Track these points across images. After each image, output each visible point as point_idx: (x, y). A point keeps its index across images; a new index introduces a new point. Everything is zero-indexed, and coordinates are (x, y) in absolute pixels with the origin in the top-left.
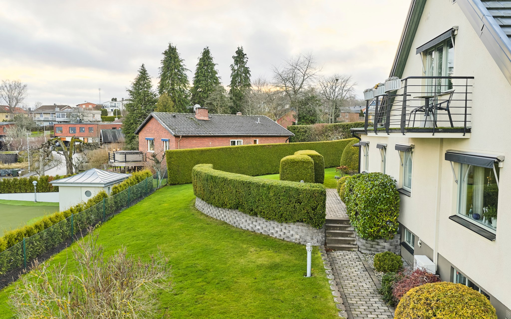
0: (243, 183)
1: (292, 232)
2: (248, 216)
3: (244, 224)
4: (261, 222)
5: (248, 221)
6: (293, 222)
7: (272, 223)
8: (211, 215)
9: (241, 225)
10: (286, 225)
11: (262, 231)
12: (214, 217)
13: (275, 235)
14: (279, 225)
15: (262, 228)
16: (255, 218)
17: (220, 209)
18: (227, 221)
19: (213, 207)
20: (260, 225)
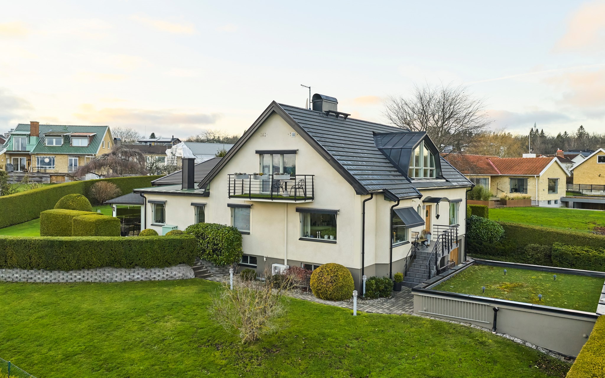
2: (124, 270)
3: (119, 277)
4: (140, 272)
5: (123, 273)
6: (176, 265)
7: (153, 270)
8: (53, 281)
9: (115, 279)
10: (169, 269)
11: (143, 279)
12: (61, 281)
13: (157, 278)
14: (161, 271)
15: (142, 276)
16: (133, 270)
17: (71, 272)
18: (90, 280)
19: (56, 272)
20: (139, 275)
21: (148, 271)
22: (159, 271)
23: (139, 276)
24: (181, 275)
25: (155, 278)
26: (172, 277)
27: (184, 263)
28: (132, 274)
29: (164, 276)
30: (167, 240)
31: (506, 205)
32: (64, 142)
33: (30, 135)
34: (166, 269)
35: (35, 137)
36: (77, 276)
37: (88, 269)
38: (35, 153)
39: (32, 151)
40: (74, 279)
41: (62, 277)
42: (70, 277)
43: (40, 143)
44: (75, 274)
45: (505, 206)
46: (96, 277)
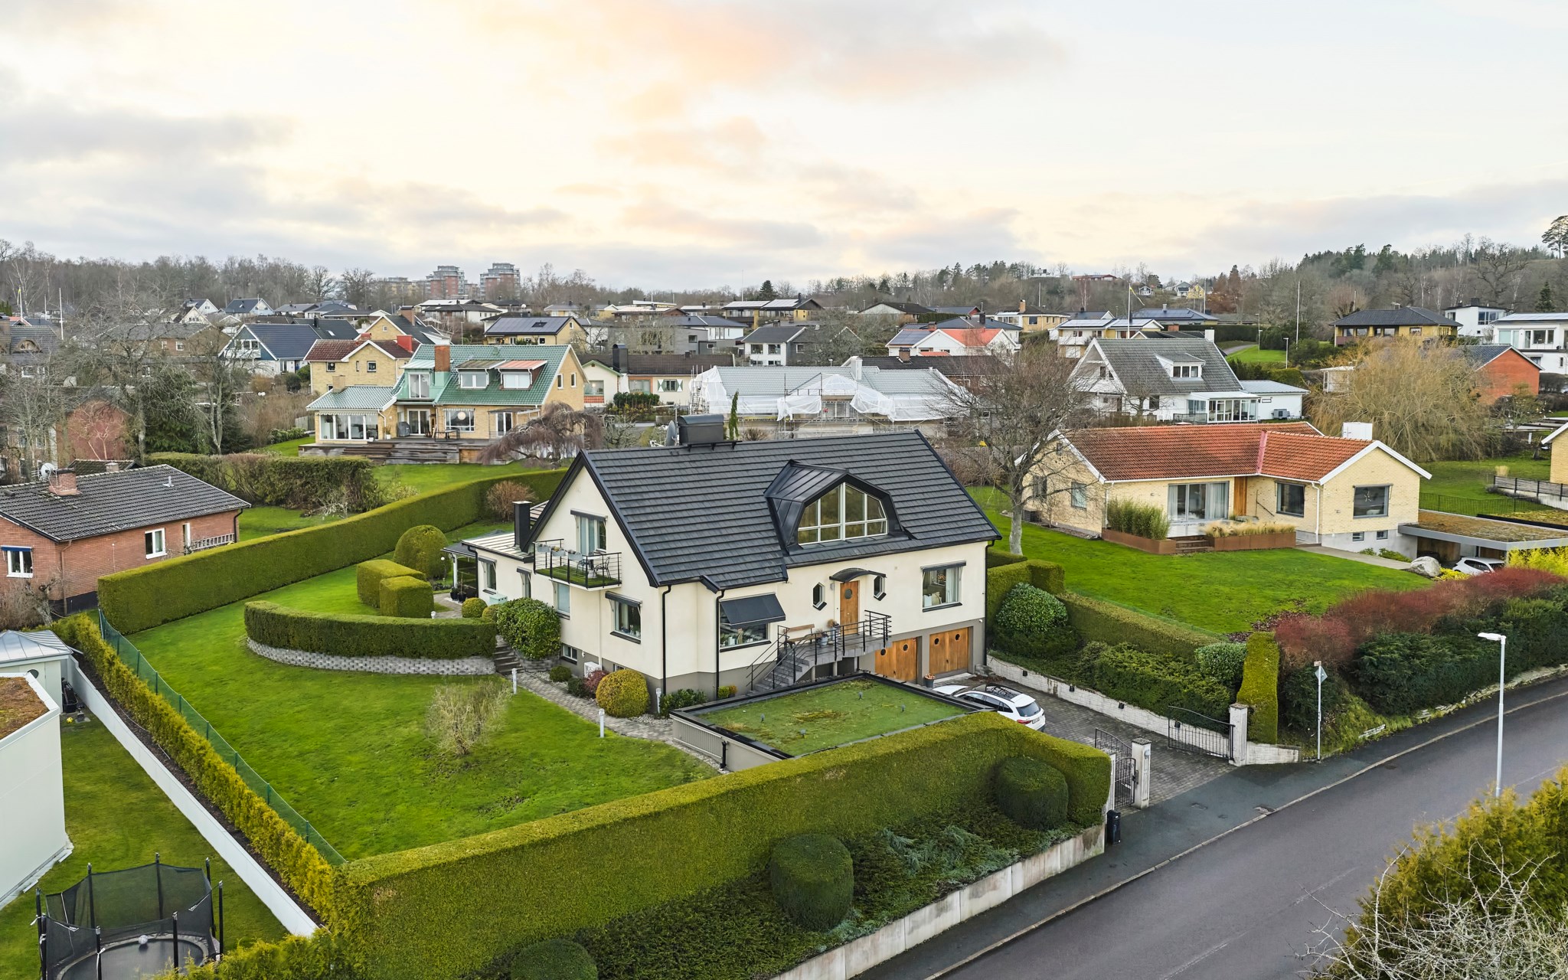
0: (403, 627)
1: (466, 667)
2: (408, 660)
3: (403, 668)
4: (426, 663)
5: (408, 664)
6: (468, 657)
7: (441, 661)
8: (335, 668)
9: (398, 670)
10: (459, 661)
11: (429, 672)
12: (343, 669)
13: (446, 672)
14: (450, 662)
15: (429, 669)
16: (418, 660)
17: (353, 658)
18: (372, 670)
19: (338, 657)
20: (425, 666)
21: (436, 663)
22: (448, 664)
23: (425, 669)
24: (474, 669)
25: (443, 672)
26: (462, 672)
27: (477, 654)
28: (417, 665)
29: (455, 670)
30: (455, 626)
31: (1213, 546)
32: (491, 382)
33: (434, 370)
34: (457, 661)
35: (443, 373)
36: (359, 664)
37: (371, 657)
38: (442, 404)
39: (436, 401)
40: (356, 667)
41: (343, 663)
42: (352, 664)
43: (452, 383)
44: (356, 661)
45: (1210, 548)
46: (378, 666)
